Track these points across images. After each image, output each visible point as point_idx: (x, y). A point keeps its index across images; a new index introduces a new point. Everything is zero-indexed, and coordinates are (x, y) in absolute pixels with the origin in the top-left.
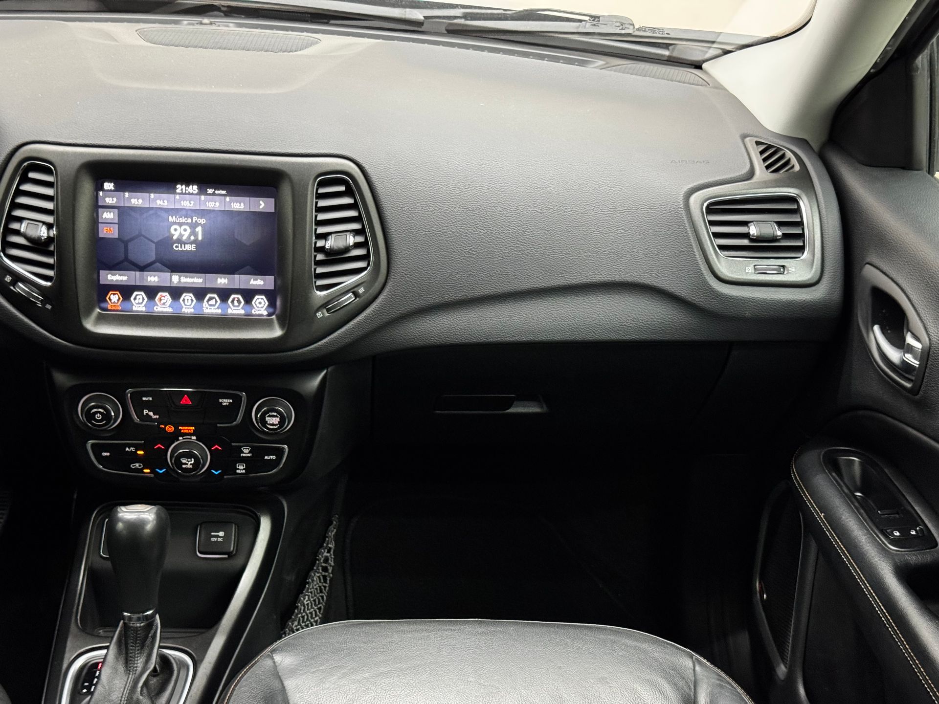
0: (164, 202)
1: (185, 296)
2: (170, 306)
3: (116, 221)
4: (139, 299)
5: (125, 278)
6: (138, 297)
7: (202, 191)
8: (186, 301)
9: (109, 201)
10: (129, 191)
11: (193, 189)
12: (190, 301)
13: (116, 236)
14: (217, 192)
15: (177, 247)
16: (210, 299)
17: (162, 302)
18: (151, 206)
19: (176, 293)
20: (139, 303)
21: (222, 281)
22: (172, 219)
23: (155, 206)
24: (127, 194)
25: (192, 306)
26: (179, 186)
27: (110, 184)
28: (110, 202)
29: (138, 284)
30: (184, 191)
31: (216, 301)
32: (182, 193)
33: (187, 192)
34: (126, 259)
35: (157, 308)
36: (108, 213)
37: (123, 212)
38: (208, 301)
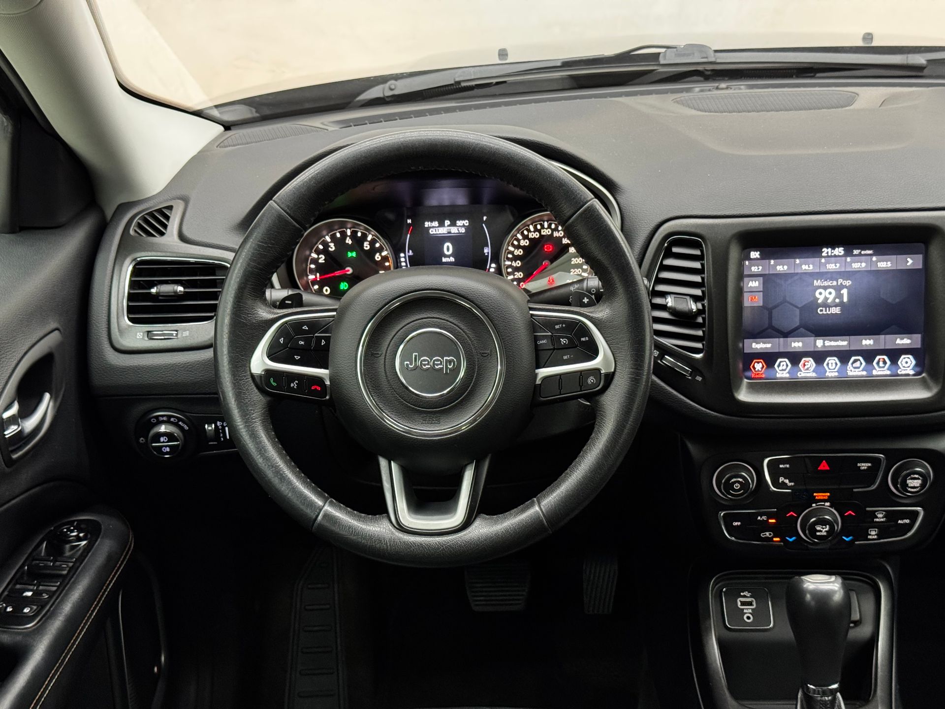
0: (809, 267)
1: (829, 360)
2: (814, 371)
3: (762, 290)
4: (783, 365)
5: (769, 346)
6: (782, 364)
7: (849, 253)
8: (830, 365)
9: (754, 269)
10: (774, 259)
11: (839, 251)
12: (834, 365)
13: (761, 304)
14: (863, 252)
15: (821, 311)
16: (855, 361)
17: (806, 367)
18: (796, 272)
19: (820, 357)
20: (783, 370)
21: (867, 342)
22: (816, 283)
23: (800, 272)
24: (772, 262)
25: (836, 370)
26: (825, 250)
27: (756, 253)
28: (756, 270)
29: (782, 350)
30: (830, 254)
31: (861, 363)
32: (828, 256)
33: (833, 254)
34: (771, 327)
35: (800, 374)
36: (754, 282)
37: (768, 279)
38: (852, 364)
